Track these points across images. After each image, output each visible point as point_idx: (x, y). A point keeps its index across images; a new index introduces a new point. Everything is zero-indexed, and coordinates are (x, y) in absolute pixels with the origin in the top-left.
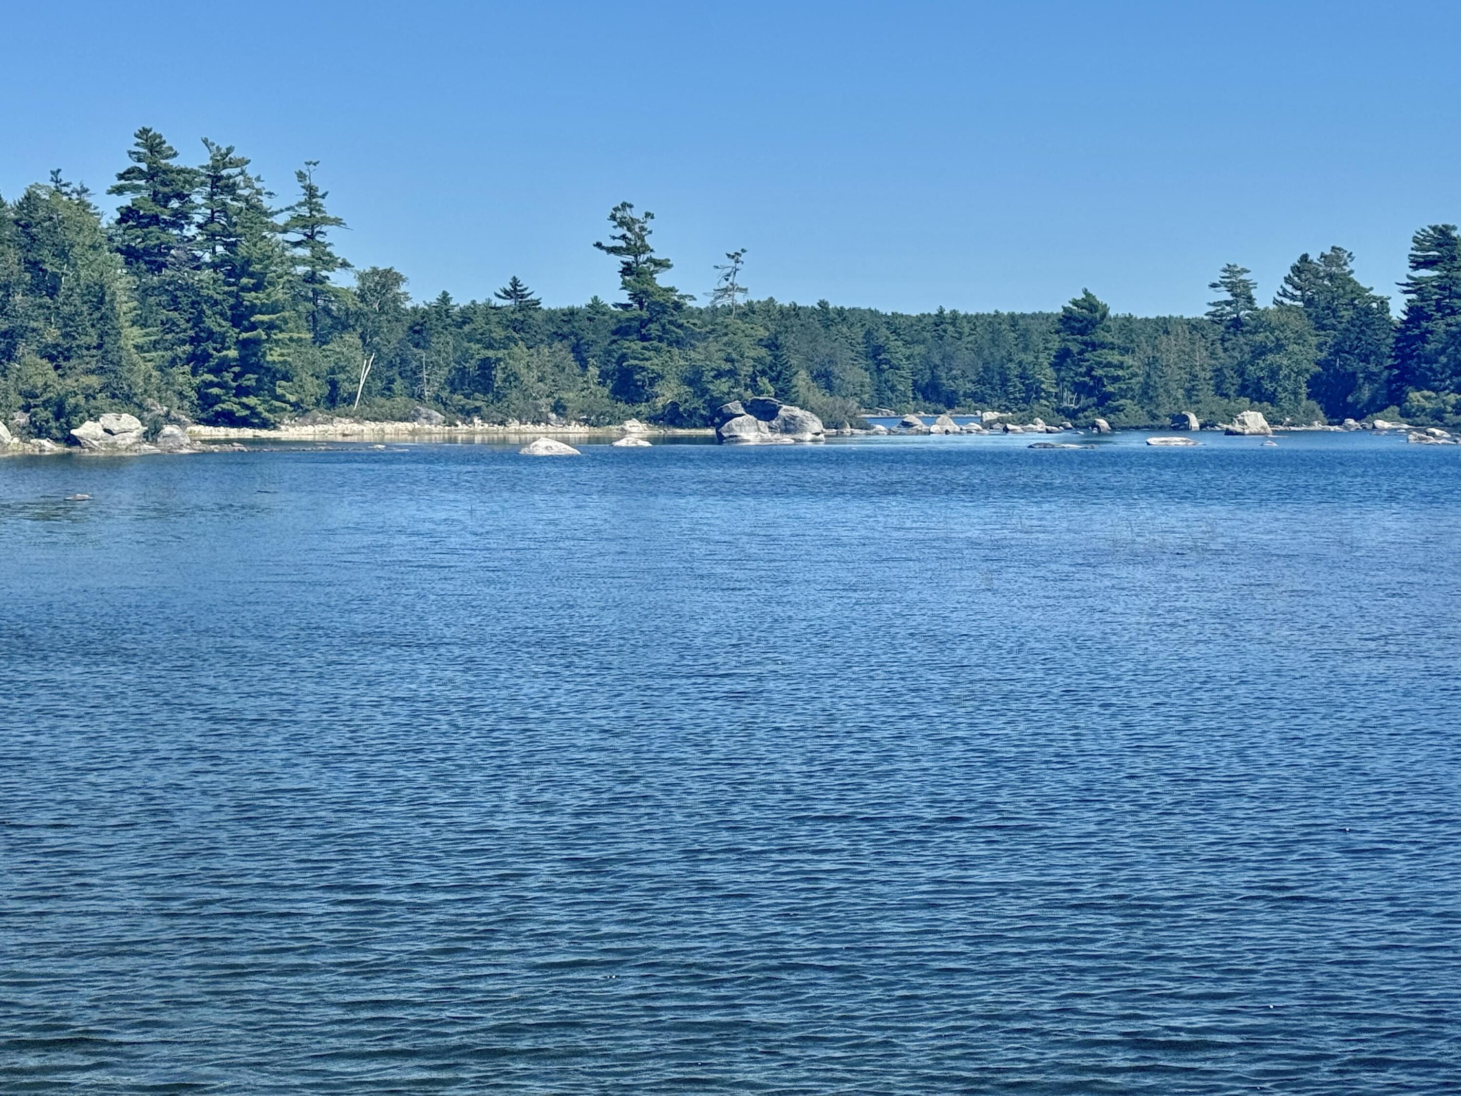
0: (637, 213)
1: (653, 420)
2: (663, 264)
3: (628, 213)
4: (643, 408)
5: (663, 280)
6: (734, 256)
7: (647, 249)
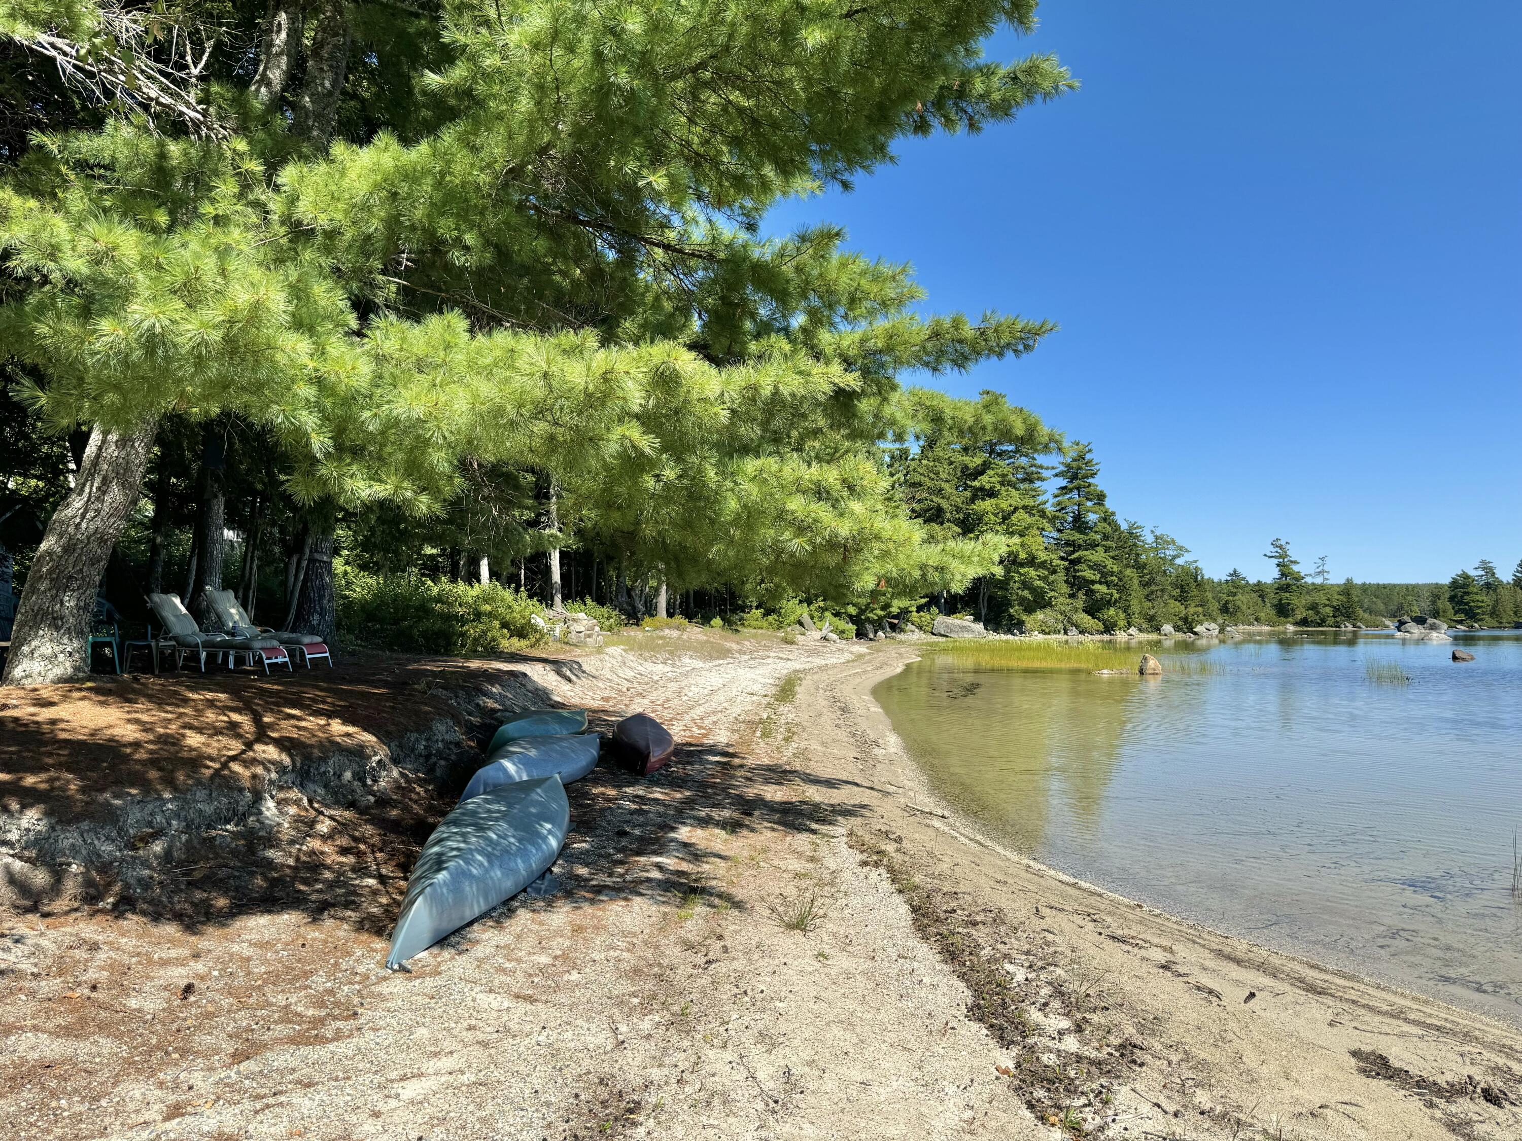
0: (1283, 542)
1: (1296, 624)
2: (1295, 562)
3: (1279, 543)
4: (1290, 619)
5: (1295, 568)
6: (1322, 559)
7: (1287, 556)
